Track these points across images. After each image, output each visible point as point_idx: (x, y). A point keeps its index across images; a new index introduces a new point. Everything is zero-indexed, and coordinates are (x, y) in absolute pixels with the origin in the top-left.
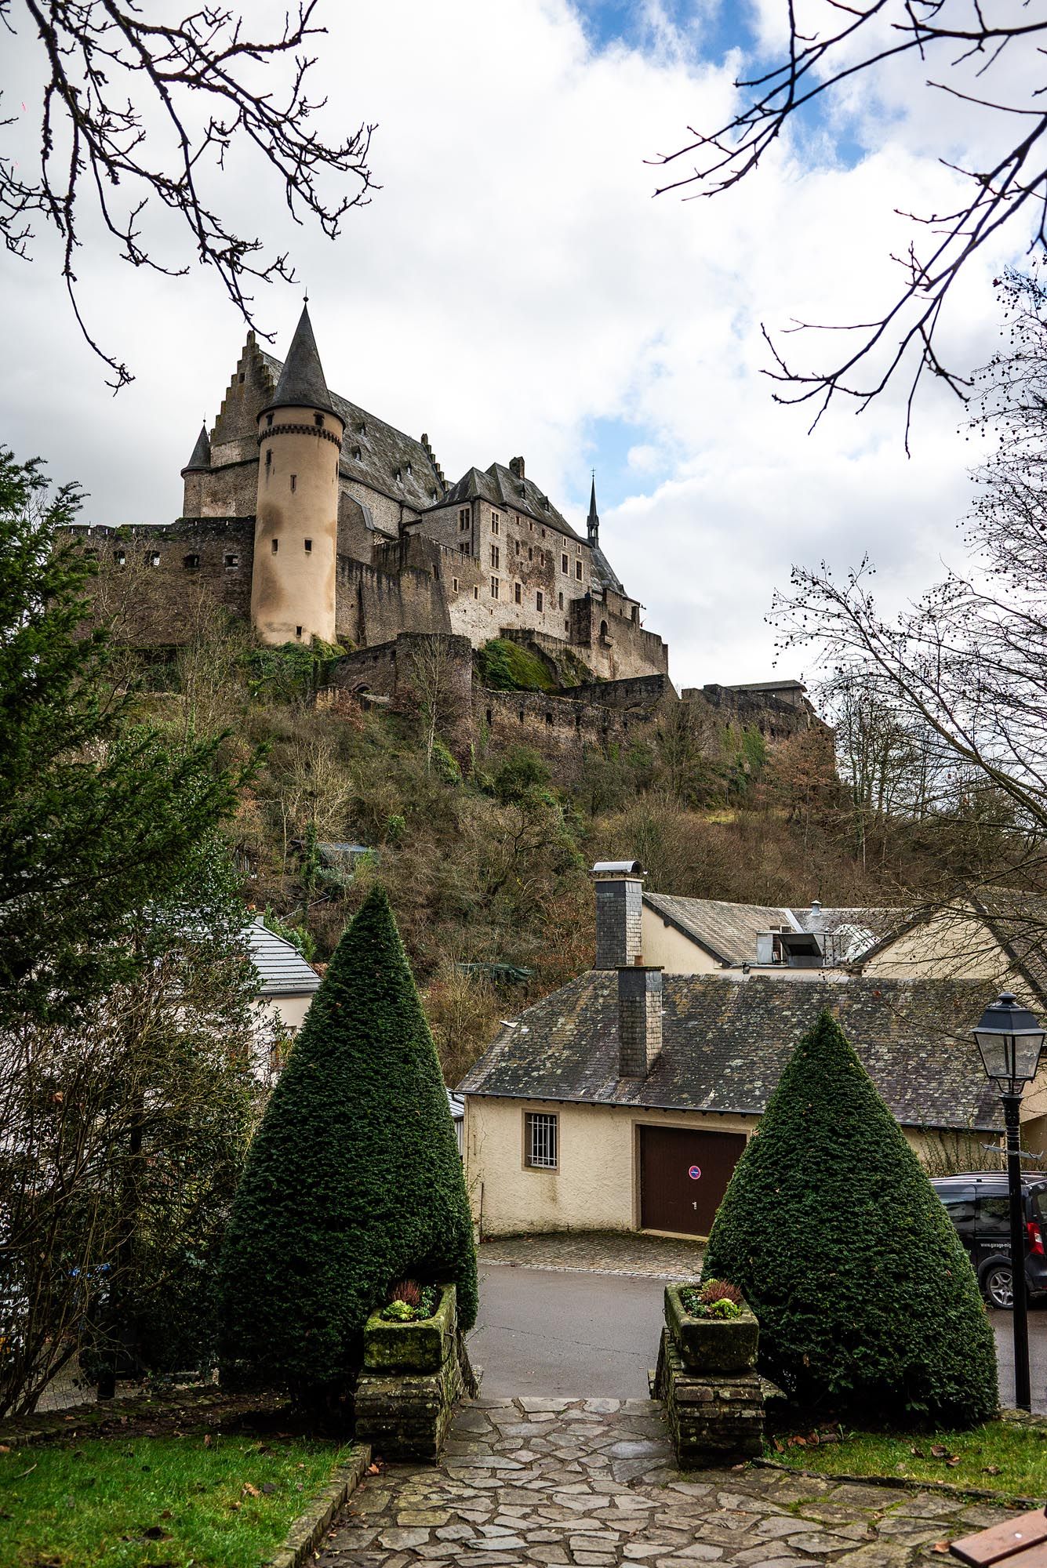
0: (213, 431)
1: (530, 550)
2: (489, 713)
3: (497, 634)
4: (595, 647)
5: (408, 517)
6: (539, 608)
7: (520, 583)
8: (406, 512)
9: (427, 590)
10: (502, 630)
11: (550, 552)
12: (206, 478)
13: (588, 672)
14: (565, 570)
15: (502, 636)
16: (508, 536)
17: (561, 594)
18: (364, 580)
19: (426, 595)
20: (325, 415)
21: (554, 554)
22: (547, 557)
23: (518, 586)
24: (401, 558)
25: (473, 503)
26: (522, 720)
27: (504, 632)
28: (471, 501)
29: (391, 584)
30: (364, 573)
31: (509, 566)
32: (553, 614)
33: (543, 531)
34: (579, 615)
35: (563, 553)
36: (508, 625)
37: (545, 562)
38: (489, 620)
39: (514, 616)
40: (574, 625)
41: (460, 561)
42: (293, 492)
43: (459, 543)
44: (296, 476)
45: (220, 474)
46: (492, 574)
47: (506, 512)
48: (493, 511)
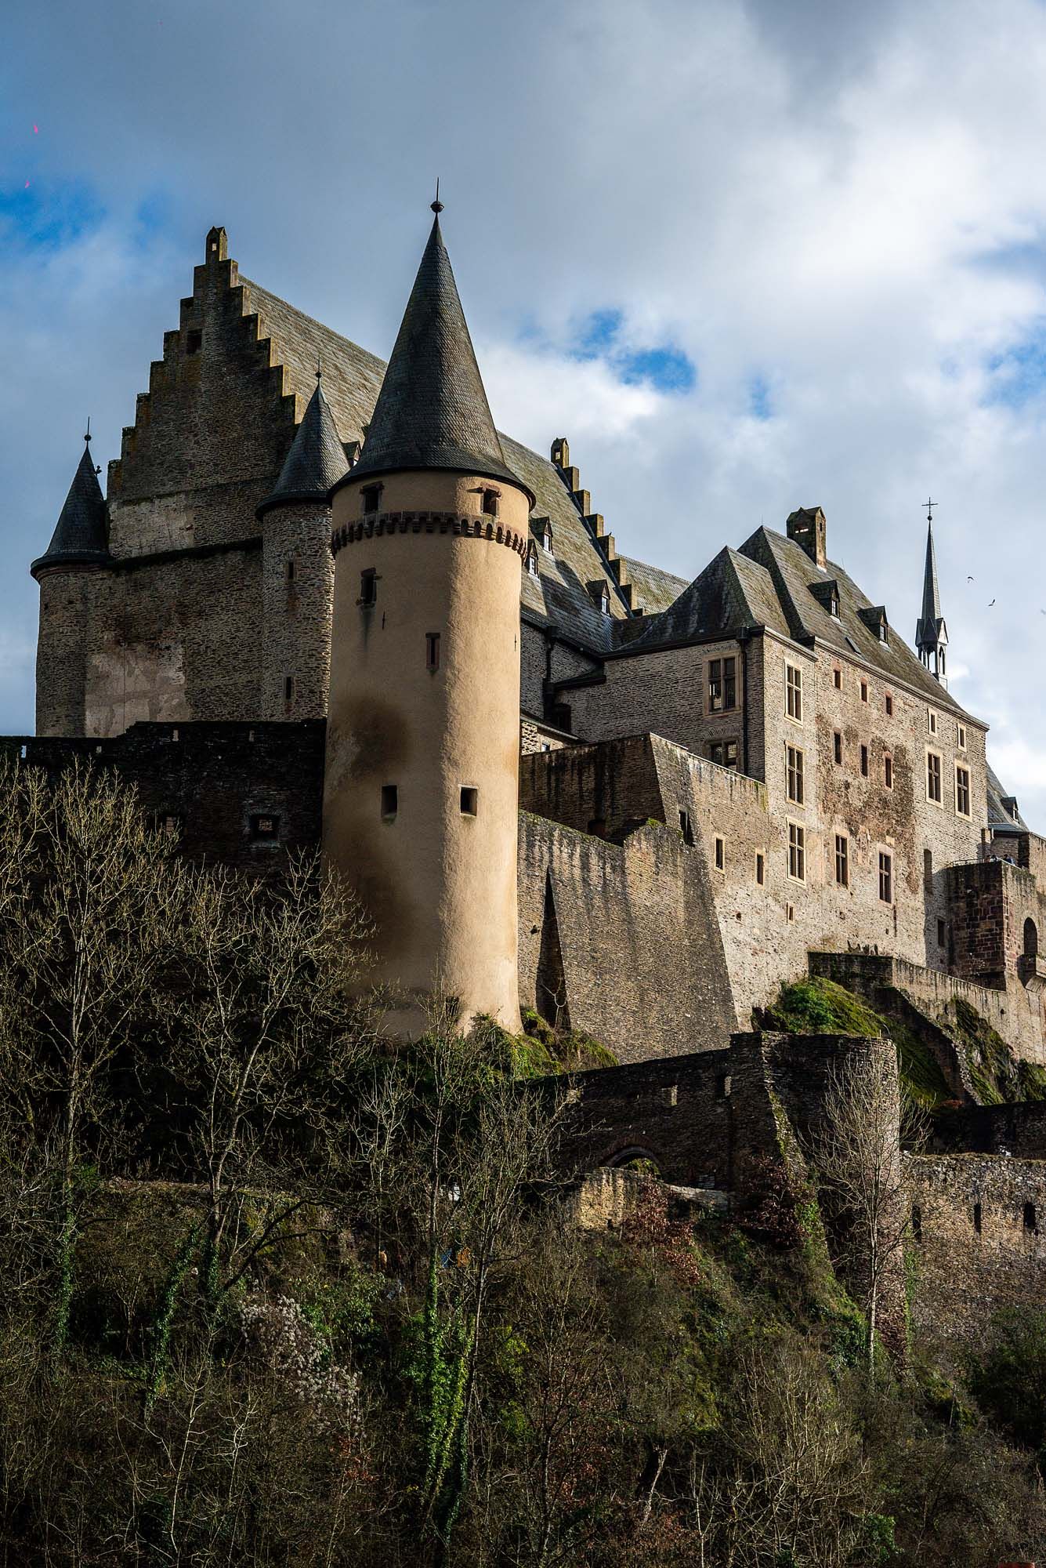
0: (114, 466)
1: (864, 749)
2: (917, 1213)
3: (802, 967)
5: (565, 667)
6: (885, 895)
7: (845, 833)
8: (559, 655)
9: (674, 875)
10: (814, 957)
11: (901, 751)
12: (99, 582)
13: (1003, 1050)
14: (934, 793)
15: (814, 971)
16: (820, 718)
17: (927, 853)
18: (556, 865)
19: (674, 894)
20: (504, 489)
21: (911, 756)
22: (896, 765)
23: (841, 843)
24: (599, 790)
25: (744, 644)
26: (978, 1228)
27: (819, 961)
28: (739, 641)
29: (608, 870)
30: (555, 848)
31: (823, 794)
32: (912, 904)
33: (889, 700)
34: (970, 905)
35: (928, 749)
36: (825, 940)
37: (893, 776)
38: (786, 935)
39: (835, 919)
40: (959, 928)
41: (727, 793)
42: (433, 673)
43: (707, 737)
44: (438, 636)
45: (138, 575)
46: (791, 820)
47: (814, 660)
48: (789, 662)
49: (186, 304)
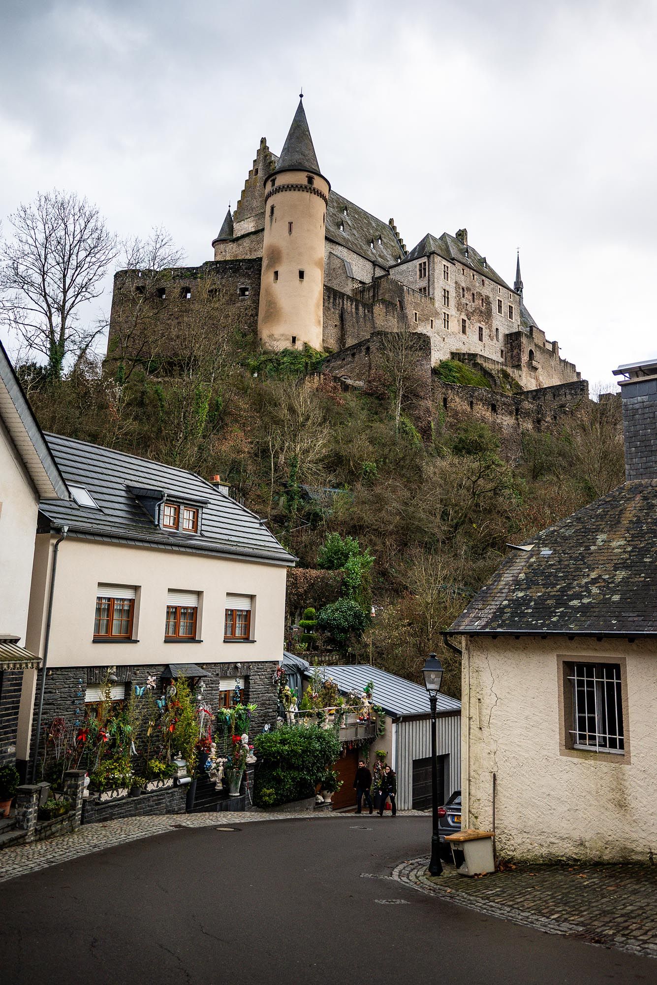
0: (235, 212)
1: (473, 294)
2: (445, 400)
3: (448, 356)
4: (525, 369)
5: (380, 273)
6: (481, 339)
7: (466, 319)
8: (378, 270)
9: (394, 317)
10: (452, 353)
11: (488, 297)
12: (230, 245)
14: (500, 311)
15: (453, 358)
16: (456, 283)
17: (497, 329)
18: (345, 306)
20: (315, 177)
21: (491, 299)
22: (486, 301)
23: (464, 321)
24: (374, 296)
25: (429, 257)
26: (472, 408)
27: (454, 355)
28: (427, 256)
29: (366, 311)
30: (345, 302)
31: (457, 306)
32: (491, 343)
33: (483, 281)
34: (511, 345)
35: (498, 298)
36: (457, 350)
37: (484, 304)
38: (442, 346)
39: (461, 344)
40: (508, 353)
41: (419, 299)
42: (290, 235)
43: (418, 287)
44: (292, 223)
45: (239, 242)
46: (444, 311)
47: (455, 265)
48: (444, 263)
49: (255, 161)
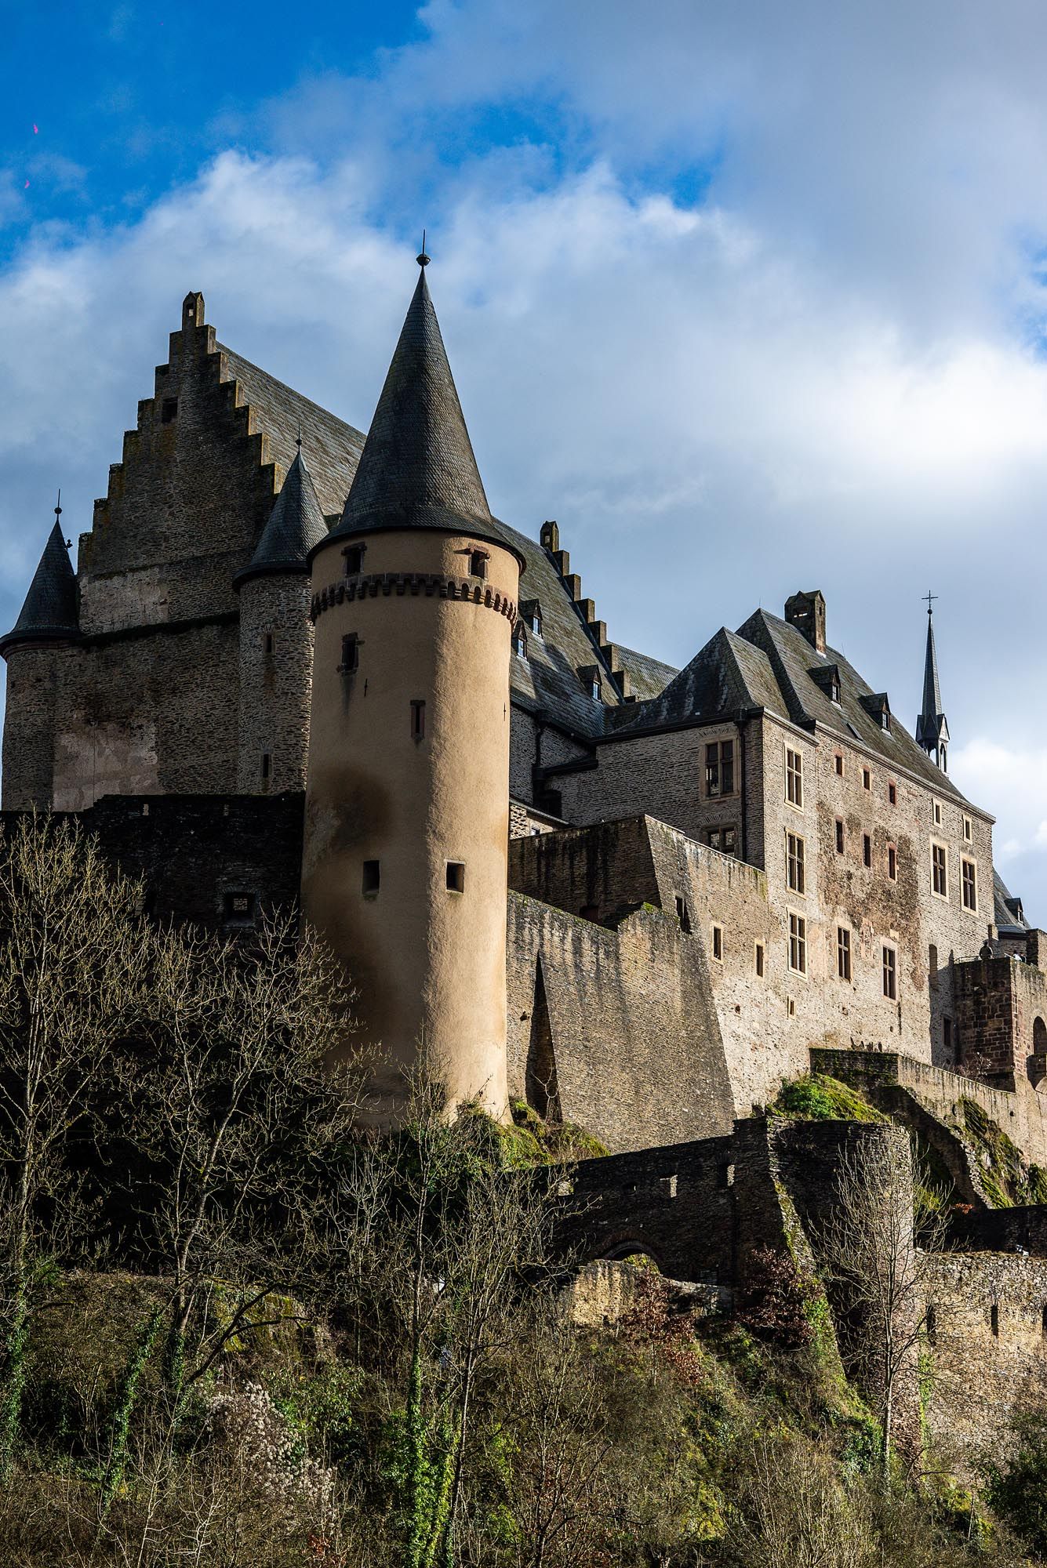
0: (85, 540)
1: (867, 839)
2: (931, 1313)
3: (804, 1063)
4: (1023, 1085)
5: (555, 752)
6: (889, 991)
7: (847, 926)
8: (548, 739)
9: (671, 962)
10: (814, 1053)
11: (905, 841)
12: (69, 659)
13: (1013, 1154)
14: (940, 886)
15: (816, 1068)
16: (821, 804)
17: (933, 948)
18: (547, 949)
19: (670, 983)
20: (492, 550)
21: (915, 847)
22: (900, 856)
23: (843, 936)
24: (591, 876)
25: (742, 727)
26: (995, 1332)
27: (823, 1060)
28: (737, 724)
29: (602, 955)
30: (546, 932)
31: (824, 884)
32: (917, 1001)
33: (892, 788)
34: (977, 1003)
35: (934, 840)
36: (828, 1036)
37: (897, 868)
38: (787, 1029)
39: (838, 1015)
40: (966, 1027)
41: (725, 880)
42: (418, 741)
43: (705, 823)
44: (423, 703)
45: (109, 651)
46: (792, 910)
47: (814, 744)
48: (789, 745)
49: (161, 371)
